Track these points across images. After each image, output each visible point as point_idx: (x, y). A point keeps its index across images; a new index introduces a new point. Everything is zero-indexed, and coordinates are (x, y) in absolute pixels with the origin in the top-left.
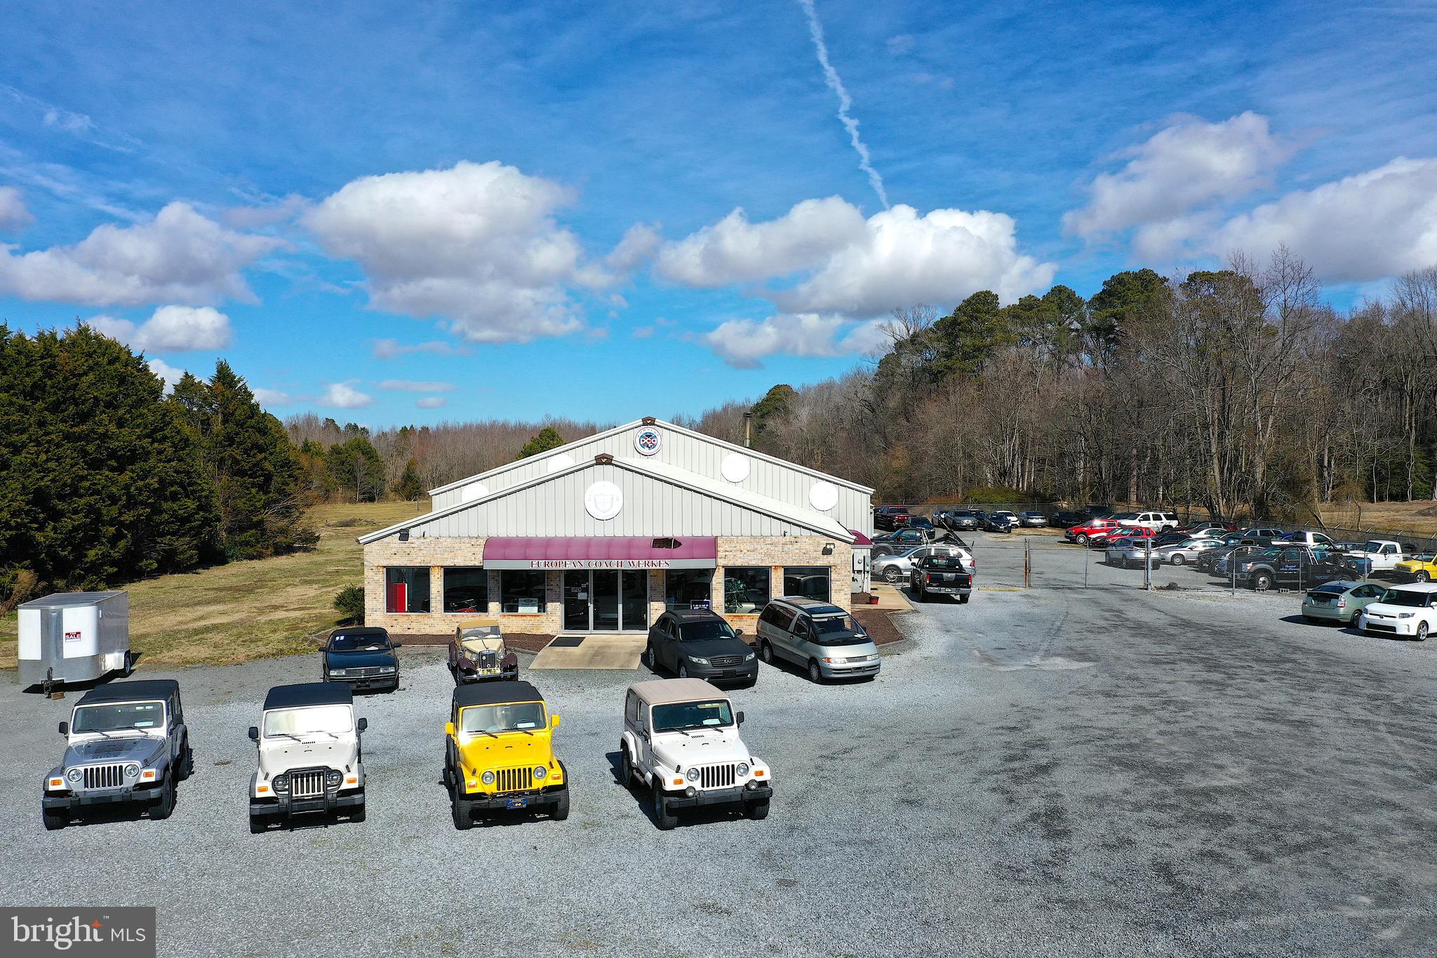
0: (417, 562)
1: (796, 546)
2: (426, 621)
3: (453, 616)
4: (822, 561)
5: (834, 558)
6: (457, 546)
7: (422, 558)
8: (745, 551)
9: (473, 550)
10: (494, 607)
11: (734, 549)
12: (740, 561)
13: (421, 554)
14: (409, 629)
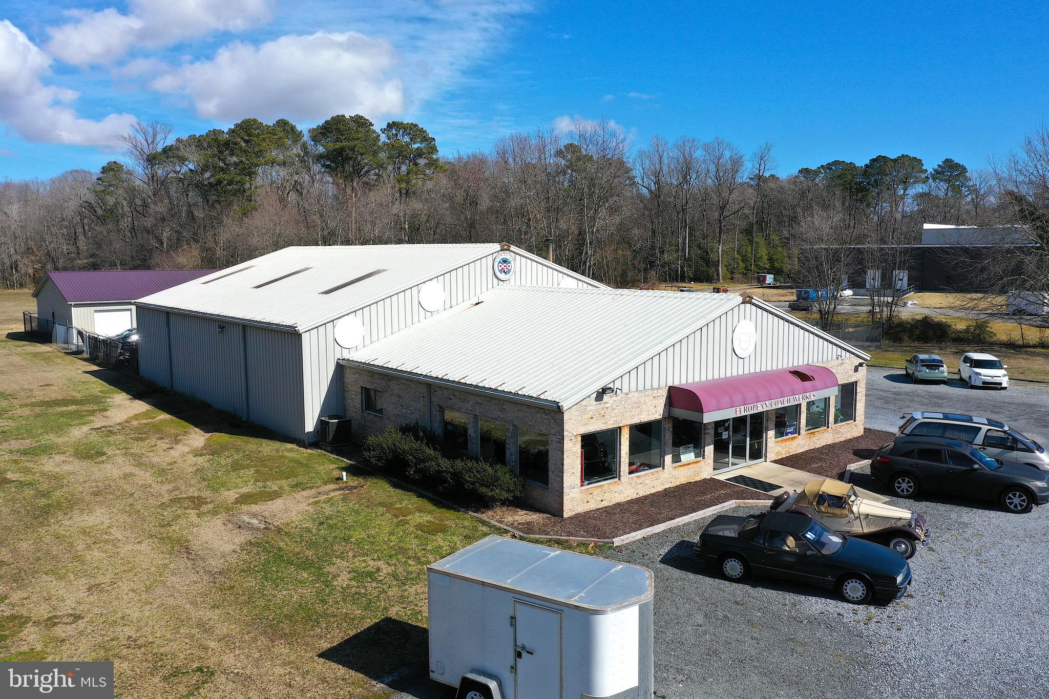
0: (610, 425)
1: (843, 367)
3: (637, 477)
4: (854, 378)
6: (642, 400)
7: (615, 419)
9: (655, 402)
10: (668, 458)
13: (613, 414)
14: (602, 501)
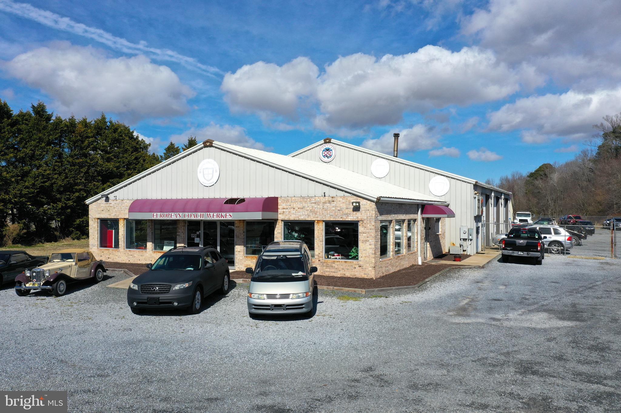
0: (112, 216)
1: (333, 204)
2: (117, 253)
3: (129, 251)
4: (352, 217)
5: (361, 214)
7: (115, 213)
8: (297, 208)
10: (150, 245)
11: (290, 207)
12: (293, 217)
14: (109, 258)
